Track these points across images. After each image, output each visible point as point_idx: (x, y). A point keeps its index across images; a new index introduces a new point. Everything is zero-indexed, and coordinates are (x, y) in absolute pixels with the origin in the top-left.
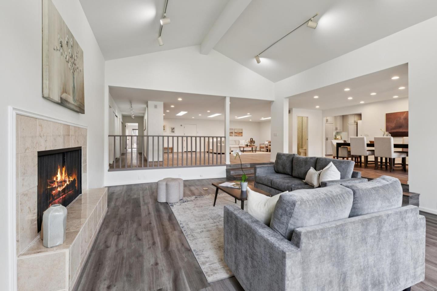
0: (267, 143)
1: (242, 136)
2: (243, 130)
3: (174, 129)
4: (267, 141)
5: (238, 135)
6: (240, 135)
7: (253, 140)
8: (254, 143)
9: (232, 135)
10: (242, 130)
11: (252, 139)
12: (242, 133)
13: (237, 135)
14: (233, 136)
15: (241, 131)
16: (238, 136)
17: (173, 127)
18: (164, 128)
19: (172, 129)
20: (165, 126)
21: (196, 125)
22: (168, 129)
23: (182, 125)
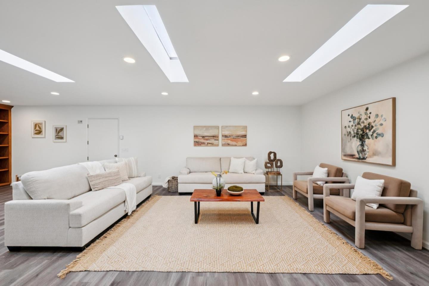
0: (320, 173)
1: (246, 145)
2: (249, 129)
3: (62, 129)
4: (322, 166)
5: (234, 143)
6: (240, 143)
7: (278, 158)
8: (281, 166)
9: (215, 142)
10: (245, 128)
11: (272, 156)
12: (245, 136)
13: (229, 142)
14: (218, 145)
15: (243, 133)
16: (233, 145)
17: (60, 125)
18: (38, 130)
19: (57, 130)
20: (41, 124)
21: (118, 119)
22: (49, 132)
23: (81, 122)
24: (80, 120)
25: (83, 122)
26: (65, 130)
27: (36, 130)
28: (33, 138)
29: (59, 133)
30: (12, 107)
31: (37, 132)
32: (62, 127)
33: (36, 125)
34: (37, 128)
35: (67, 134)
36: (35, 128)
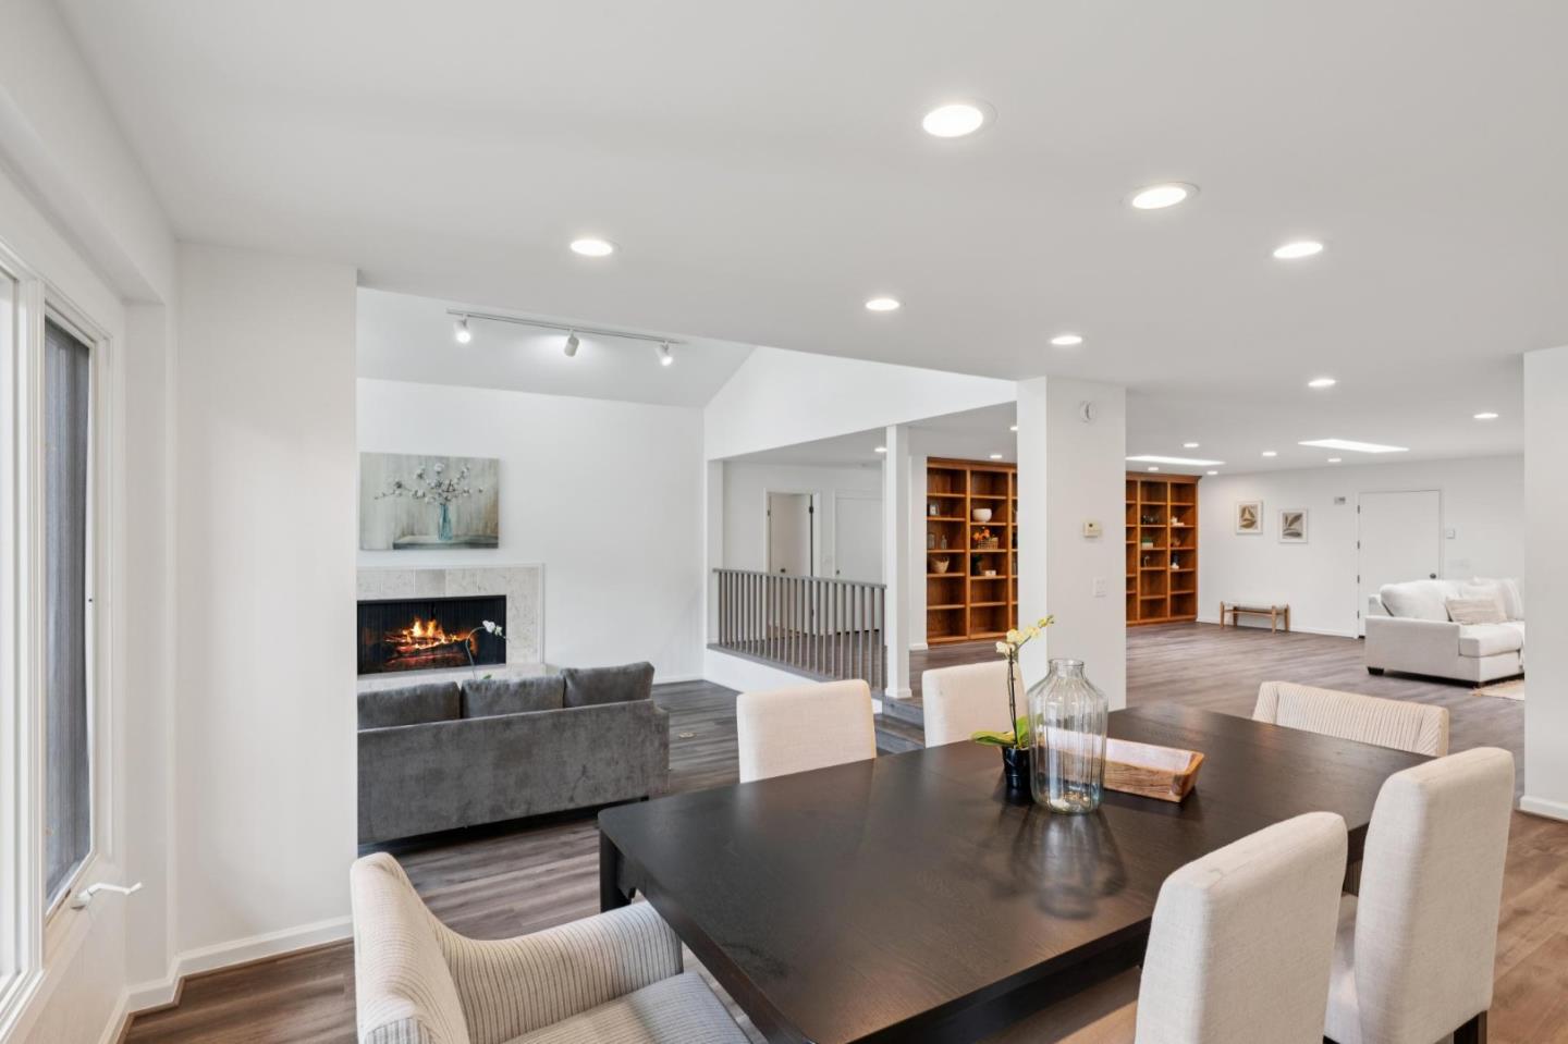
18: (1249, 520)
19: (1287, 519)
20: (1255, 507)
21: (1439, 490)
22: (1271, 523)
23: (1343, 500)
24: (1342, 496)
25: (1347, 501)
26: (1304, 518)
27: (1245, 520)
28: (1238, 534)
29: (1293, 525)
30: (1200, 477)
31: (1245, 523)
32: (1299, 512)
33: (1244, 511)
34: (1247, 516)
35: (1309, 526)
36: (1243, 515)
